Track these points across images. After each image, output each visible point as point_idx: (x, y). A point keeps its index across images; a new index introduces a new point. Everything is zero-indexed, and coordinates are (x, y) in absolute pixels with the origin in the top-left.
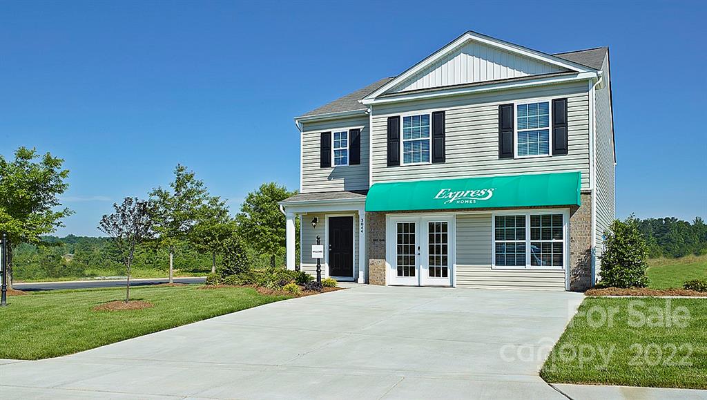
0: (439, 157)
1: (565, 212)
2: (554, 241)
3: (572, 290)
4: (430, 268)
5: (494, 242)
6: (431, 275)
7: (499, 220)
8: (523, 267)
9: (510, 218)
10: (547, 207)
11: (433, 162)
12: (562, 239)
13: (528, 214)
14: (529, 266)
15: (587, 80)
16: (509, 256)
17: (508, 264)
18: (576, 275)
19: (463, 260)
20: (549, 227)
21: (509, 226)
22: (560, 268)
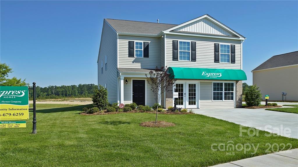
0: (194, 59)
1: (234, 82)
2: (231, 92)
3: (237, 107)
4: (189, 101)
5: (213, 92)
6: (190, 104)
7: (214, 84)
8: (222, 101)
9: (218, 84)
10: (230, 80)
11: (191, 61)
12: (233, 91)
13: (224, 82)
14: (224, 100)
15: (240, 40)
16: (217, 97)
17: (217, 100)
18: (238, 103)
19: (202, 98)
20: (230, 87)
21: (218, 86)
22: (232, 100)
